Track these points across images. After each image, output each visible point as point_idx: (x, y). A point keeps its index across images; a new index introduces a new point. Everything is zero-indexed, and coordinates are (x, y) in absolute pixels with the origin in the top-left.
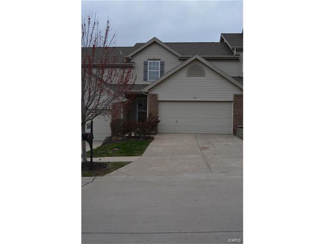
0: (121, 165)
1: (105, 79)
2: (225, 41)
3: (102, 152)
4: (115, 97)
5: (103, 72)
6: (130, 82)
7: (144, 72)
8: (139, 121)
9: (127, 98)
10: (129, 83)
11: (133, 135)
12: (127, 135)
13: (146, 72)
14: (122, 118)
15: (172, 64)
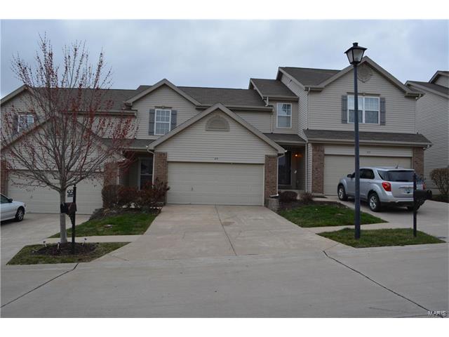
0: (115, 246)
1: (94, 130)
2: (256, 88)
3: (89, 229)
4: (108, 154)
5: (92, 121)
6: (130, 136)
7: (150, 123)
8: (141, 189)
9: (126, 157)
10: (127, 136)
11: (133, 207)
12: (124, 207)
13: (152, 123)
14: (118, 183)
15: (186, 114)
